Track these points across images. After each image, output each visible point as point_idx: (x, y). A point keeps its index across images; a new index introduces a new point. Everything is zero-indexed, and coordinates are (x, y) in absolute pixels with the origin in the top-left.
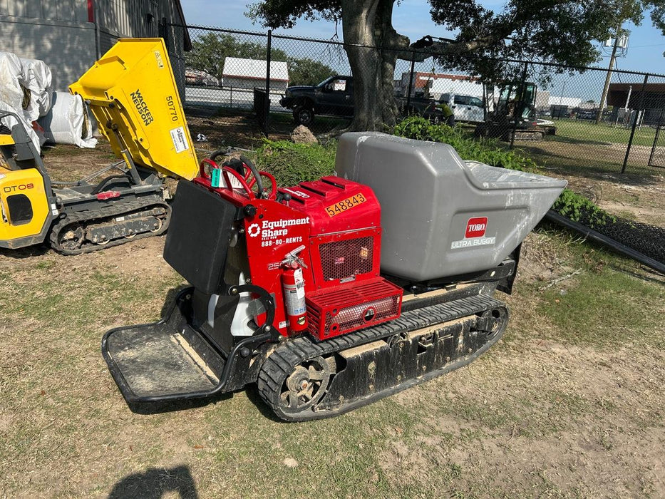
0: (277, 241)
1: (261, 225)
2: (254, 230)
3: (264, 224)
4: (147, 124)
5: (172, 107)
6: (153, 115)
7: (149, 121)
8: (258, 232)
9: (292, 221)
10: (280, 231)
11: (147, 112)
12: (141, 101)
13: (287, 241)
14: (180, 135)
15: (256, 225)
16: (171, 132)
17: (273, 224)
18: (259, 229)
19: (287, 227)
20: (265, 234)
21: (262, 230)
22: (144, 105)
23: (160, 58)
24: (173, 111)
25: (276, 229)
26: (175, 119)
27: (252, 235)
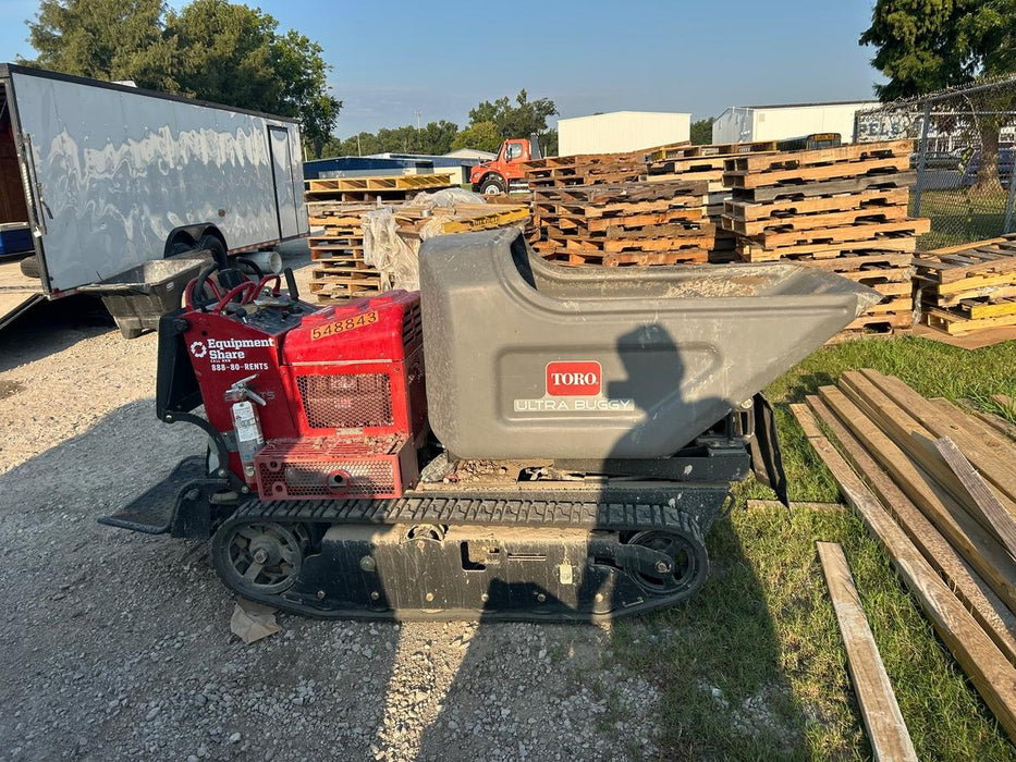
0: (232, 365)
1: (206, 344)
2: (199, 349)
3: (210, 344)
8: (204, 352)
9: (248, 342)
10: (234, 353)
13: (246, 366)
15: (200, 344)
17: (222, 344)
18: (204, 348)
19: (242, 349)
20: (214, 356)
21: (208, 350)
25: (226, 350)
27: (197, 355)
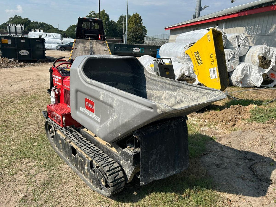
4: (199, 65)
5: (212, 58)
6: (203, 61)
7: (200, 64)
11: (200, 60)
12: (198, 55)
14: (214, 71)
16: (210, 69)
22: (199, 57)
23: (209, 37)
24: (212, 60)
26: (213, 64)
